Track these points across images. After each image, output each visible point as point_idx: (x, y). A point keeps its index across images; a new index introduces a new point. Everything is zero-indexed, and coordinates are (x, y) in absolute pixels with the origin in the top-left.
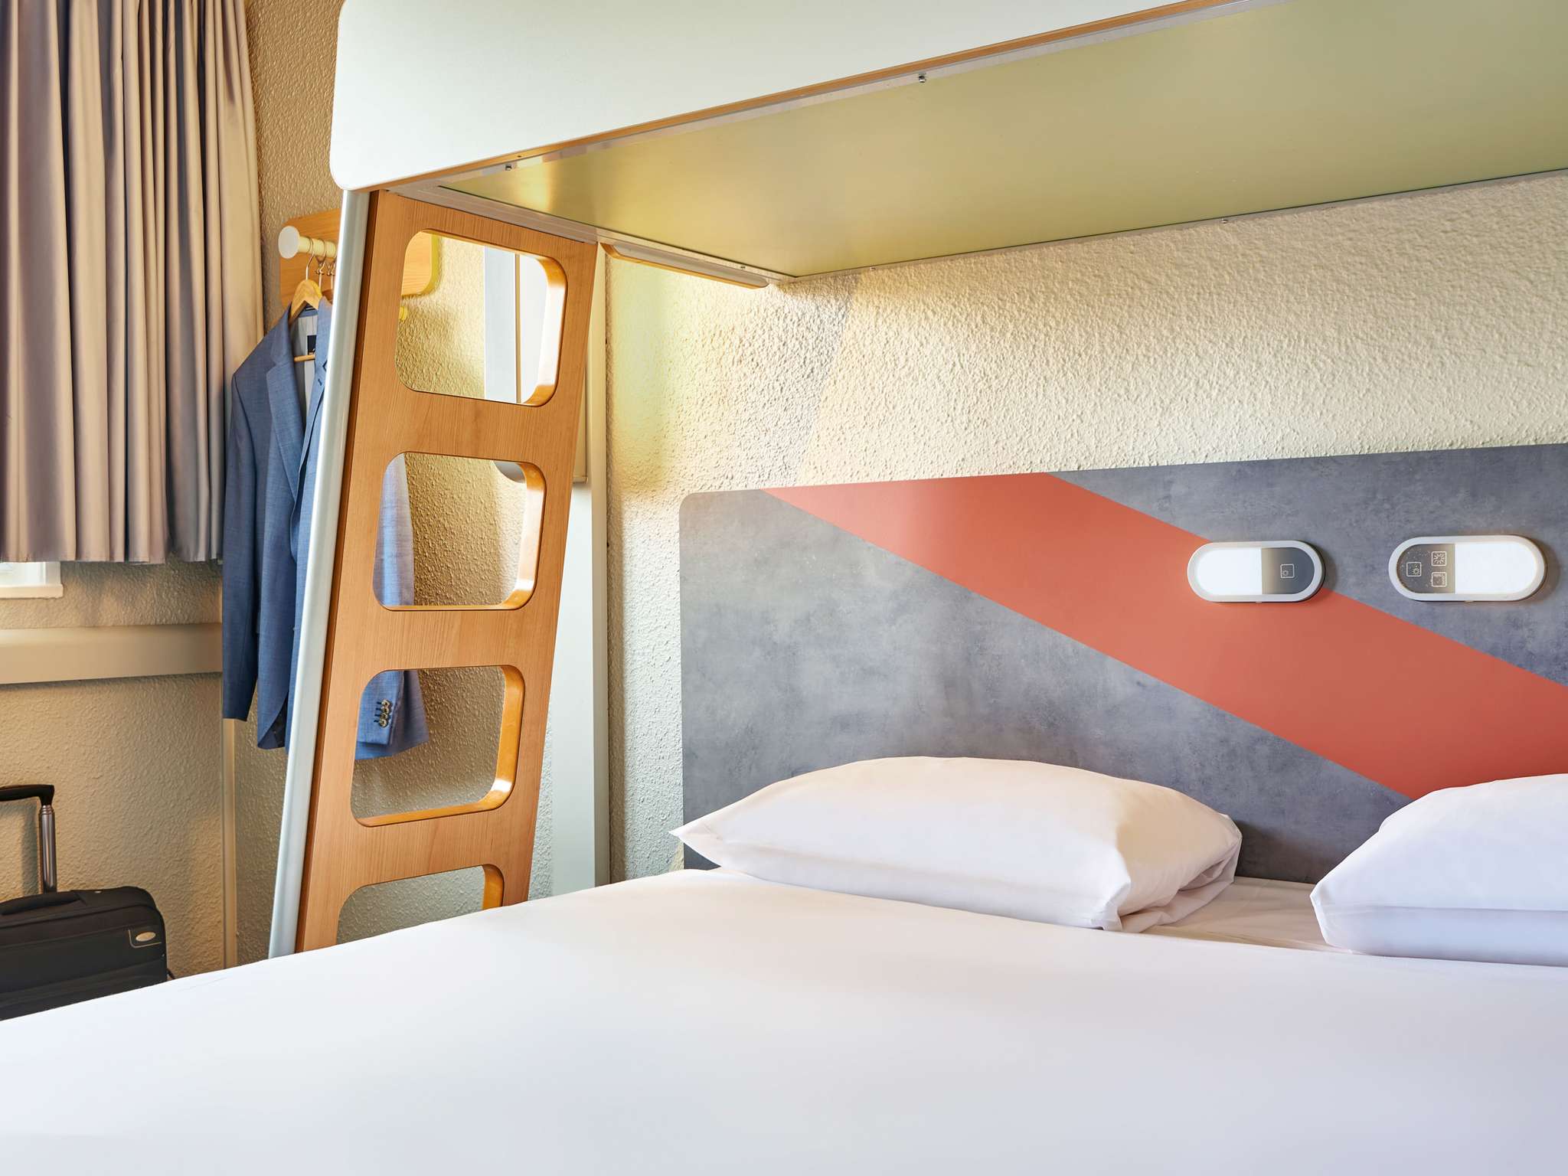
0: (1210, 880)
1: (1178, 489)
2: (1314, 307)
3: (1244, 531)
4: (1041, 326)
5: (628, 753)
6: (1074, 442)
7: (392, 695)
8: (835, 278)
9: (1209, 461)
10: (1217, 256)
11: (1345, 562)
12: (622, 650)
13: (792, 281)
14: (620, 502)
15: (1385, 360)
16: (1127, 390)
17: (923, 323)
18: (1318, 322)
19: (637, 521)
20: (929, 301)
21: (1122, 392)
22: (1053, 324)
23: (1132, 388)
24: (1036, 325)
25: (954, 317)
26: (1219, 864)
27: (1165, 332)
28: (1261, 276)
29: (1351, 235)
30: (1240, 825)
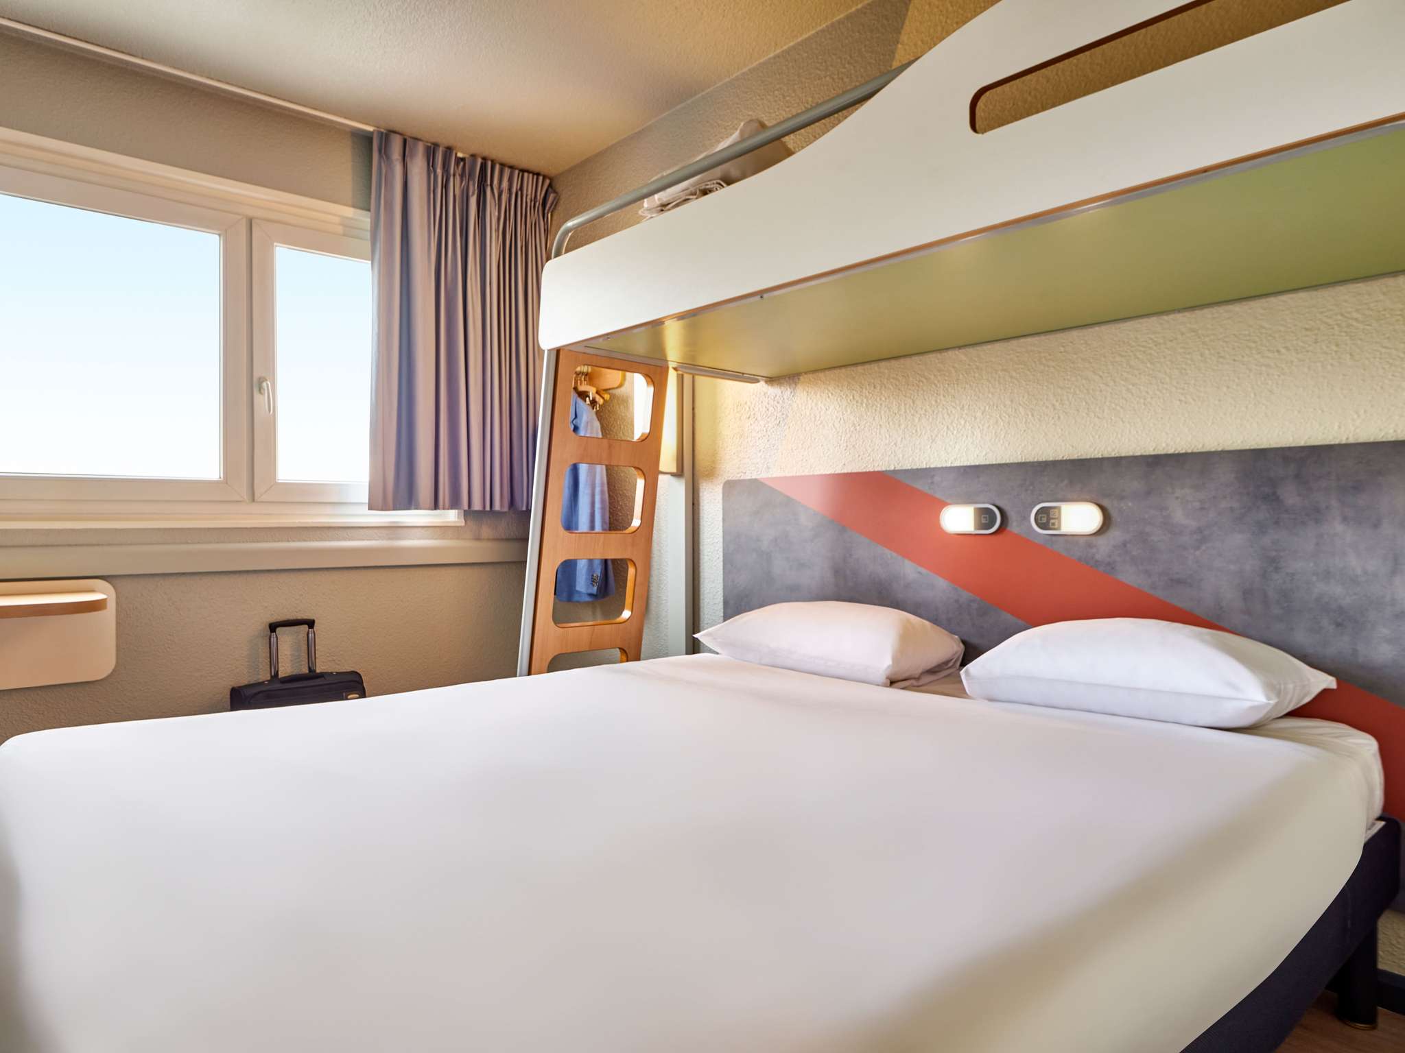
0: (946, 667)
1: (937, 479)
2: (1001, 390)
3: (966, 500)
4: (878, 400)
6: (892, 456)
7: (599, 570)
8: (789, 378)
9: (952, 465)
10: (956, 365)
11: (1012, 515)
13: (771, 380)
15: (1033, 415)
16: (916, 431)
17: (827, 399)
18: (1002, 397)
19: (706, 493)
20: (830, 388)
21: (914, 431)
22: (884, 399)
23: (918, 430)
24: (876, 400)
25: (841, 396)
26: (952, 660)
27: (934, 403)
28: (977, 375)
29: (1018, 354)
30: (964, 642)
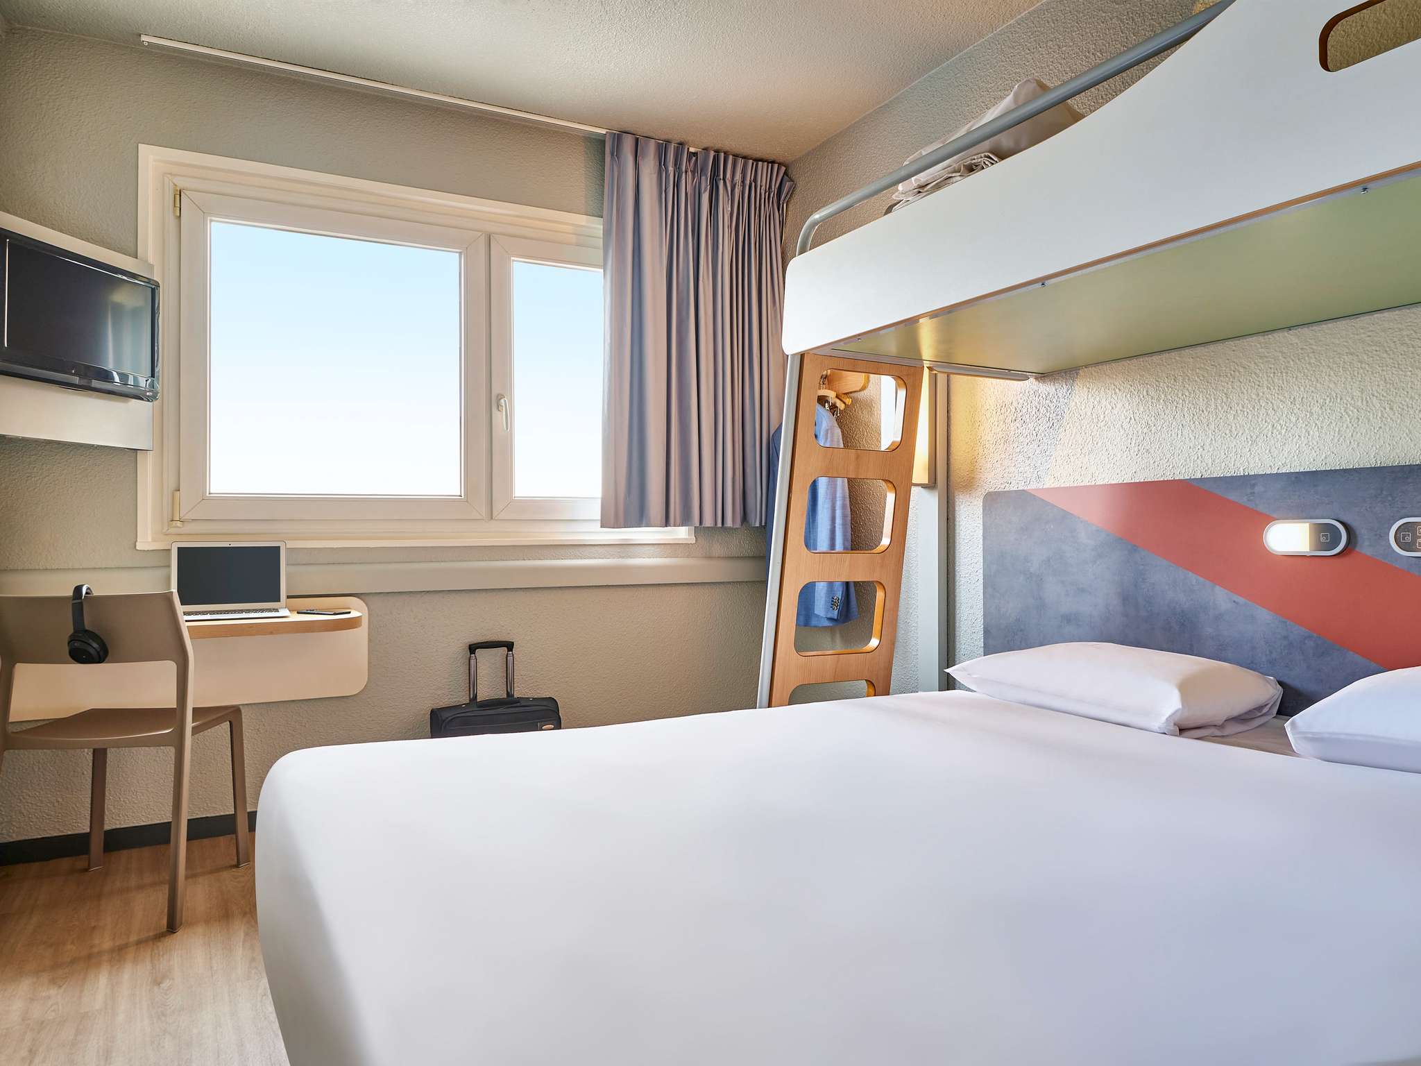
0: (1260, 714)
1: (1258, 489)
2: (1346, 378)
3: (1298, 513)
4: (1180, 395)
5: (957, 629)
6: (1199, 462)
7: (839, 594)
8: (1065, 372)
9: (1280, 471)
10: (1285, 350)
11: (1363, 532)
12: (954, 576)
13: (1042, 376)
14: (954, 497)
15: (1391, 409)
16: (1231, 431)
17: (1114, 396)
18: (1349, 388)
19: (962, 507)
20: (1116, 383)
21: (1228, 432)
22: (1187, 394)
23: (1233, 429)
24: (1177, 394)
25: (1131, 392)
26: (1266, 705)
27: (1254, 396)
28: (1313, 361)
29: (1369, 334)
30: (1281, 683)
